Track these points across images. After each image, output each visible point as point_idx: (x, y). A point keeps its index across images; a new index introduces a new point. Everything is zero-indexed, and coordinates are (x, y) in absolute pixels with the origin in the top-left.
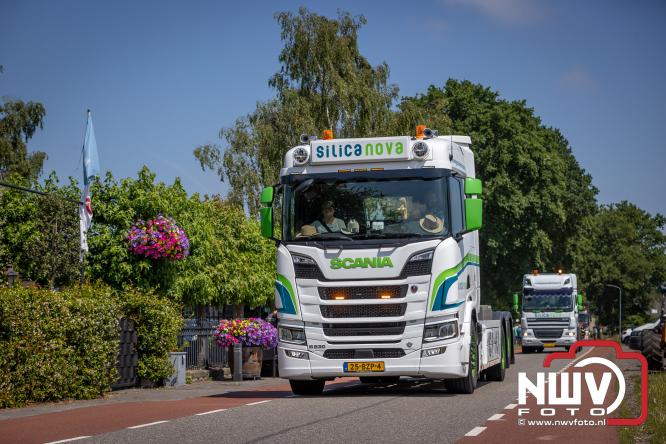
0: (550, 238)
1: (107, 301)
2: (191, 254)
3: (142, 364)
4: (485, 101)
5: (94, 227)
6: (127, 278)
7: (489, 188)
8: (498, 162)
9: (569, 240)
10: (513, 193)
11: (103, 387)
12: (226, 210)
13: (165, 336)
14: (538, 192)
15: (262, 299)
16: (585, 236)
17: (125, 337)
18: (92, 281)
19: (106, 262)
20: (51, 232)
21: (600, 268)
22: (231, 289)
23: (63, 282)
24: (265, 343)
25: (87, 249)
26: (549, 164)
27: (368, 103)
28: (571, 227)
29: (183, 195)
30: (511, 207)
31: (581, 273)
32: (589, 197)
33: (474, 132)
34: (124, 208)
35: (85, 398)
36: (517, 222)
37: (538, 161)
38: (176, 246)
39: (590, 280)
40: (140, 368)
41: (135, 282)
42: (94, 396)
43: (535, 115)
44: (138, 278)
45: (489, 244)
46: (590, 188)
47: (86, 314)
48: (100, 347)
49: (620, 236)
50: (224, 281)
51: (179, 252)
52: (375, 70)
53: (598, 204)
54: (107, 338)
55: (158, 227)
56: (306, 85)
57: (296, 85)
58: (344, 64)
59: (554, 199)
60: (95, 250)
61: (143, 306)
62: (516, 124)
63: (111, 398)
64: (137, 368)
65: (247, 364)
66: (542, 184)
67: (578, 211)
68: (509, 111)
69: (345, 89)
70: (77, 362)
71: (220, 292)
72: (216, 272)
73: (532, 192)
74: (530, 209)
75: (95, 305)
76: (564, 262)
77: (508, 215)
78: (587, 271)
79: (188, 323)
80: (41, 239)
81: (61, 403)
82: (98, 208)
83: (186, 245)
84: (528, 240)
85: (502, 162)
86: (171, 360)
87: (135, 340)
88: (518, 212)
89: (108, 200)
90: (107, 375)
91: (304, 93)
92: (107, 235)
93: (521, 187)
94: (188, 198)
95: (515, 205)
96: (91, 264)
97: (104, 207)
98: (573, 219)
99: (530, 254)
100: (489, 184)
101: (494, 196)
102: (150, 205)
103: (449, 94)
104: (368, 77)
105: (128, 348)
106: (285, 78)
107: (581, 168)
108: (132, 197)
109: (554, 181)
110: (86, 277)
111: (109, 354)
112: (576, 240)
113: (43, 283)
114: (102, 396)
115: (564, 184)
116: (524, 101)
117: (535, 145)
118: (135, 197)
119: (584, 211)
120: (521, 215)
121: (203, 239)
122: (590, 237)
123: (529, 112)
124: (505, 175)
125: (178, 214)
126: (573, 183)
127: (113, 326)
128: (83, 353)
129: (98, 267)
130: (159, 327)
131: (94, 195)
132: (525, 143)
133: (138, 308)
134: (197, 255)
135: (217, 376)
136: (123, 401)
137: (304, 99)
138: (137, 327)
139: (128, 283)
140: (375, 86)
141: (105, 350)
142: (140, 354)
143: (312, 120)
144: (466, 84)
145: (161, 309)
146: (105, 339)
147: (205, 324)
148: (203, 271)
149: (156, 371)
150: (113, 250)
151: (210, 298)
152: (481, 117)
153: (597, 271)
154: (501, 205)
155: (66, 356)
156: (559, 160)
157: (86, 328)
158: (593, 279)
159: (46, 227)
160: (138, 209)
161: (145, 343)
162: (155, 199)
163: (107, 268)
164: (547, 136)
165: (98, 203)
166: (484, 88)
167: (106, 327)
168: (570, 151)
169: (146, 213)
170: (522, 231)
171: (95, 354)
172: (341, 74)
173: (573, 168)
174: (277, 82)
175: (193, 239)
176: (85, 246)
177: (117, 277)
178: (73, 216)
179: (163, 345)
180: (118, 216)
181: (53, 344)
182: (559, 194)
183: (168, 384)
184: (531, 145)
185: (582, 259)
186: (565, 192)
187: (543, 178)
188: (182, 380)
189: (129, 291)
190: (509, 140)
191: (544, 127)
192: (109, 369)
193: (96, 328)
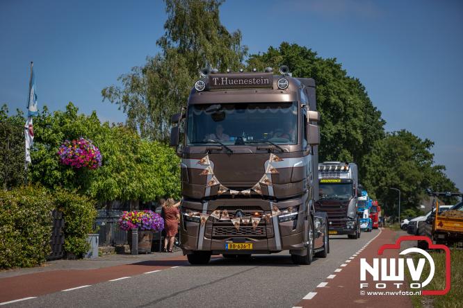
0: (351, 155)
1: (44, 198)
2: (103, 165)
3: (67, 243)
4: (308, 59)
5: (35, 145)
6: (57, 182)
9: (364, 156)
10: (326, 123)
11: (40, 259)
12: (127, 133)
14: (344, 122)
15: (152, 196)
16: (375, 152)
17: (55, 224)
18: (33, 183)
19: (43, 170)
21: (385, 176)
22: (131, 190)
23: (13, 184)
24: (154, 229)
25: (30, 160)
26: (352, 103)
27: (226, 59)
28: (366, 148)
29: (98, 123)
30: (324, 133)
31: (373, 179)
32: (379, 126)
34: (56, 132)
35: (28, 266)
36: (328, 143)
37: (344, 101)
38: (93, 159)
39: (378, 184)
40: (66, 245)
41: (62, 182)
42: (34, 265)
43: (343, 68)
44: (66, 181)
46: (380, 120)
47: (29, 207)
48: (38, 231)
49: (400, 154)
50: (125, 184)
51: (94, 163)
52: (232, 35)
53: (385, 131)
54: (44, 224)
55: (80, 145)
56: (183, 45)
57: (176, 45)
58: (209, 31)
59: (355, 128)
60: (35, 161)
61: (68, 201)
62: (329, 75)
63: (47, 267)
64: (64, 245)
65: (142, 242)
66: (347, 117)
67: (371, 136)
68: (324, 66)
69: (210, 48)
70: (22, 241)
71: (123, 191)
72: (120, 177)
73: (340, 123)
74: (338, 135)
75: (36, 201)
76: (361, 172)
77: (322, 139)
78: (376, 178)
81: (11, 270)
82: (37, 131)
84: (336, 156)
85: (319, 101)
86: (88, 240)
87: (63, 225)
88: (329, 137)
89: (44, 126)
90: (43, 251)
91: (181, 51)
92: (43, 151)
93: (332, 120)
94: (101, 125)
95: (328, 132)
96: (32, 171)
98: (368, 142)
102: (75, 130)
103: (283, 53)
104: (226, 40)
105: (58, 231)
106: (168, 40)
107: (374, 106)
108: (62, 124)
109: (355, 115)
110: (28, 180)
111: (44, 236)
112: (370, 156)
114: (40, 265)
115: (362, 117)
116: (335, 59)
117: (342, 90)
118: (64, 124)
119: (376, 136)
120: (332, 139)
121: (111, 154)
122: (378, 155)
123: (338, 67)
124: (321, 110)
125: (94, 135)
126: (368, 116)
127: (48, 215)
128: (26, 235)
129: (37, 173)
130: (80, 215)
131: (34, 122)
132: (335, 88)
133: (65, 203)
134: (107, 165)
135: (120, 251)
136: (55, 270)
137: (181, 55)
138: (65, 216)
139: (58, 185)
140: (232, 47)
141: (42, 233)
142: (66, 235)
143: (187, 70)
144: (295, 46)
146: (42, 225)
147: (112, 214)
148: (111, 177)
149: (78, 247)
150: (48, 161)
151: (116, 196)
152: (305, 69)
153: (383, 178)
155: (15, 237)
156: (358, 101)
157: (29, 217)
158: (381, 184)
159: (1, 145)
160: (66, 132)
161: (70, 227)
162: (77, 126)
163: (43, 174)
164: (350, 84)
165: (38, 128)
166: (308, 49)
167: (43, 216)
168: (366, 94)
169: (71, 136)
170: (332, 150)
171: (35, 236)
172: (207, 38)
173: (368, 105)
174: (163, 43)
175: (105, 154)
176: (28, 159)
177: (50, 181)
178: (20, 137)
179: (83, 229)
180: (51, 137)
181: (6, 228)
182: (358, 124)
183: (86, 256)
184: (340, 89)
185: (373, 170)
186: (362, 123)
187: (347, 113)
188: (95, 254)
189: (59, 191)
190: (324, 85)
191: (349, 77)
192: (45, 246)
193: (36, 217)
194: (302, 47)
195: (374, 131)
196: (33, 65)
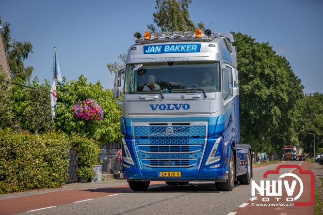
0: (280, 110)
1: (63, 140)
2: (104, 117)
3: (80, 171)
4: (248, 43)
5: (57, 104)
6: (73, 129)
7: (250, 85)
8: (255, 73)
9: (290, 111)
10: (262, 88)
11: (61, 182)
13: (92, 157)
14: (274, 87)
16: (297, 108)
17: (72, 157)
18: (56, 130)
19: (63, 121)
20: (36, 106)
21: (305, 125)
23: (42, 131)
26: (280, 74)
28: (290, 105)
29: (101, 89)
30: (261, 95)
31: (296, 127)
32: (299, 90)
33: (243, 58)
35: (53, 187)
36: (264, 102)
37: (274, 72)
38: (97, 113)
39: (299, 131)
41: (77, 131)
42: (57, 186)
43: (273, 50)
44: (78, 129)
45: (250, 113)
46: (300, 86)
47: (53, 146)
48: (60, 163)
49: (315, 109)
52: (196, 27)
53: (304, 93)
54: (64, 158)
55: (88, 104)
59: (282, 91)
60: (58, 115)
61: (81, 143)
62: (264, 54)
63: (65, 187)
64: (78, 173)
66: (276, 84)
67: (294, 97)
68: (260, 48)
70: (49, 170)
71: (118, 136)
72: (116, 126)
73: (271, 87)
74: (271, 96)
75: (58, 142)
76: (287, 122)
77: (259, 99)
78: (298, 126)
79: (103, 151)
80: (31, 110)
81: (41, 190)
82: (59, 95)
83: (102, 113)
84: (269, 111)
85: (257, 73)
86: (94, 169)
87: (77, 159)
88: (264, 97)
89: (63, 91)
92: (63, 108)
93: (266, 85)
94: (104, 90)
95: (263, 94)
96: (56, 122)
97: (62, 94)
98: (292, 101)
99: (270, 118)
100: (250, 83)
101: (253, 89)
102: (84, 94)
105: (74, 164)
107: (296, 76)
109: (282, 82)
110: (53, 128)
111: (64, 166)
112: (293, 111)
113: (32, 131)
114: (61, 186)
115: (287, 84)
116: (268, 43)
117: (273, 65)
118: (77, 89)
119: (297, 97)
120: (266, 100)
121: (110, 110)
122: (300, 110)
123: (270, 48)
124: (258, 79)
125: (98, 97)
126: (292, 83)
127: (66, 152)
128: (52, 165)
129: (59, 123)
130: (89, 153)
131: (57, 88)
132: (268, 63)
133: (78, 144)
134: (107, 118)
135: (116, 177)
136: (71, 189)
138: (78, 152)
139: (74, 131)
141: (62, 164)
142: (79, 166)
144: (239, 34)
145: (89, 144)
146: (62, 159)
147: (111, 151)
148: (110, 125)
149: (87, 174)
150: (66, 115)
151: (114, 139)
152: (246, 50)
153: (303, 126)
154: (256, 94)
155: (44, 167)
156: (285, 72)
157: (53, 153)
158: (301, 130)
159: (34, 104)
160: (78, 95)
161: (81, 161)
162: (86, 91)
163: (63, 124)
164: (279, 60)
165: (59, 92)
166: (248, 36)
167: (63, 153)
168: (290, 67)
169: (82, 98)
170: (266, 106)
171: (57, 166)
173: (292, 75)
175: (105, 110)
176: (54, 114)
177: (68, 129)
178: (47, 98)
179: (91, 162)
180: (69, 99)
181: (37, 161)
182: (285, 89)
183: (93, 181)
184: (271, 64)
185: (296, 120)
186: (288, 88)
187: (277, 81)
188: (100, 179)
189: (74, 136)
190: (260, 62)
191: (278, 56)
192: (64, 173)
193: (58, 153)
194: (244, 34)
195: (296, 93)
196: (55, 49)
